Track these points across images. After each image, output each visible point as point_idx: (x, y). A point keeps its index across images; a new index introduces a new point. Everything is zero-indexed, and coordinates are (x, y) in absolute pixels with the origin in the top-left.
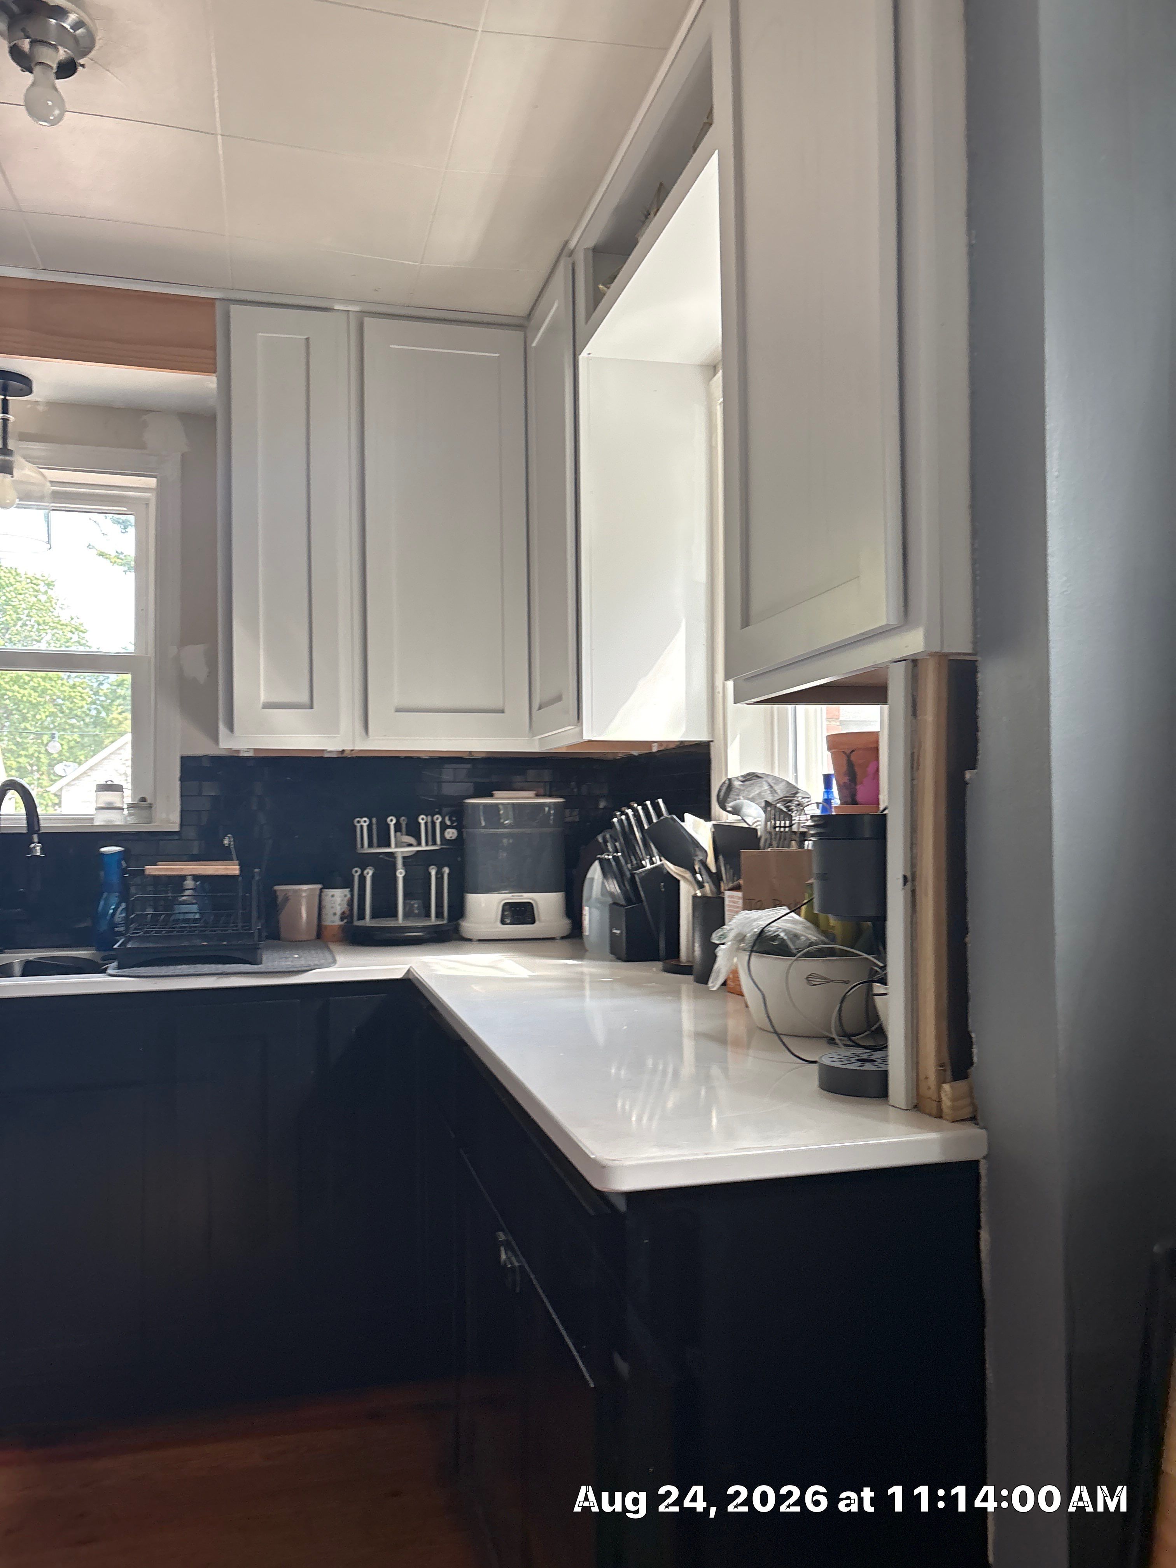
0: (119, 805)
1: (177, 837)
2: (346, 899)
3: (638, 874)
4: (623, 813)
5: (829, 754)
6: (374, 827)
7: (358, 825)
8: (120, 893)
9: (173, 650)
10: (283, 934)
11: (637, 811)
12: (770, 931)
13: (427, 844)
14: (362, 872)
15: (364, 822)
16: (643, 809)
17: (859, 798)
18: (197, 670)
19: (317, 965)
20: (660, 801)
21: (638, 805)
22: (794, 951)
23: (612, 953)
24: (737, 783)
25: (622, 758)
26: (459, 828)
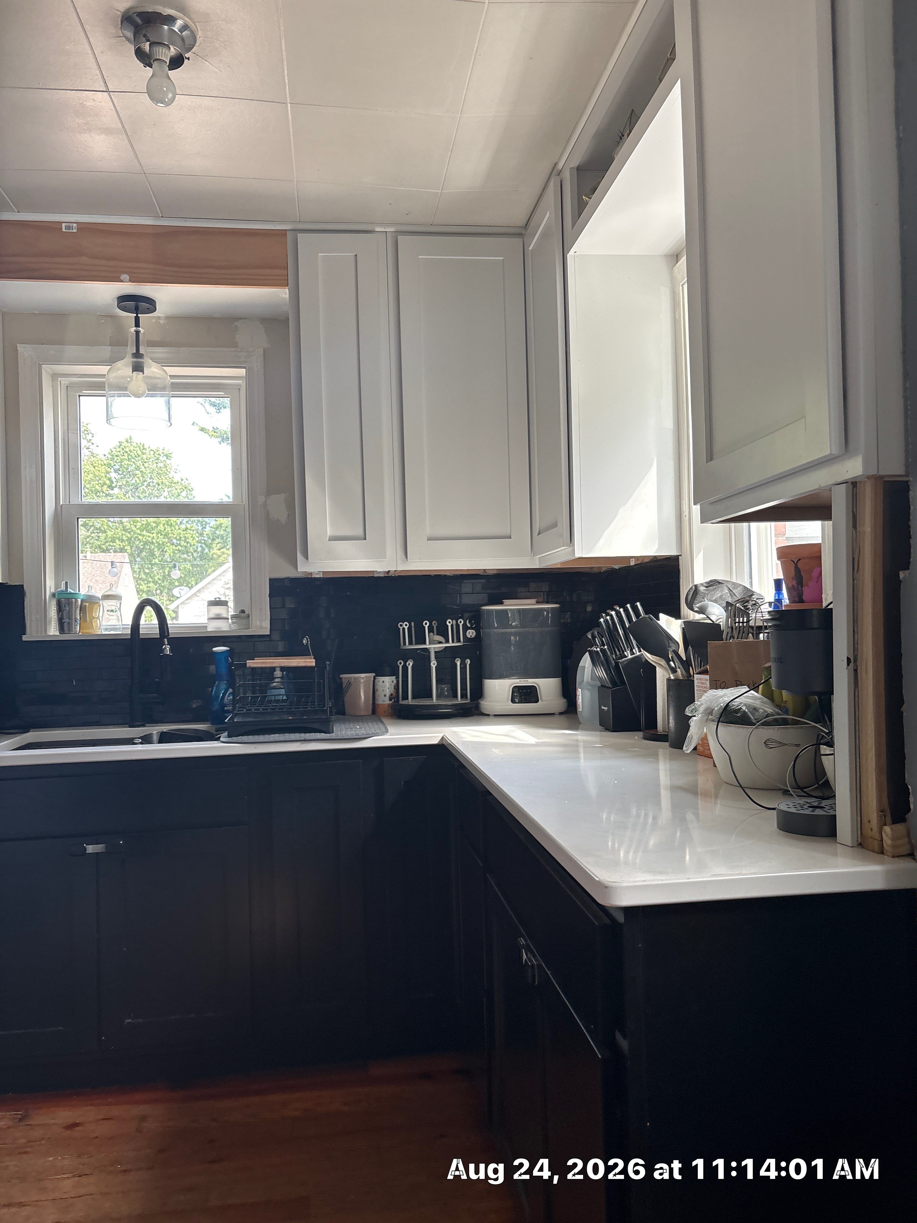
0: (225, 615)
1: (268, 639)
2: (393, 684)
3: (621, 663)
4: (608, 614)
5: (779, 562)
6: (413, 629)
7: (401, 628)
8: (227, 681)
9: (261, 499)
10: (347, 710)
11: (620, 612)
12: (733, 705)
13: (453, 642)
14: (405, 664)
15: (405, 625)
16: (624, 611)
17: (804, 598)
18: (279, 513)
19: (374, 733)
20: (638, 604)
21: (620, 609)
22: (754, 721)
23: (601, 725)
24: (702, 589)
25: (605, 572)
26: (478, 629)
